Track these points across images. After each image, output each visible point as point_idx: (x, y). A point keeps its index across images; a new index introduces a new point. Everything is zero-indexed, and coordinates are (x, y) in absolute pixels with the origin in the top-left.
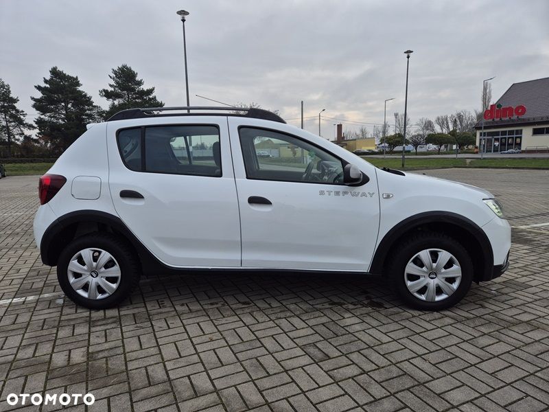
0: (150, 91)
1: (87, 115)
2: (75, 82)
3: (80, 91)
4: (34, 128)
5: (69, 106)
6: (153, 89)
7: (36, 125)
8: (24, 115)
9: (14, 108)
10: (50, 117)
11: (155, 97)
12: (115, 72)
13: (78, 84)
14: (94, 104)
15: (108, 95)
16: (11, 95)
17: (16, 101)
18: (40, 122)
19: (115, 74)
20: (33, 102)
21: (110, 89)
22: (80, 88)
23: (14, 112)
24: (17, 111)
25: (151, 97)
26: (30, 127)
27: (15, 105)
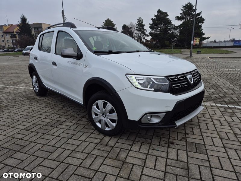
0: (199, 14)
1: (168, 29)
2: (166, 14)
3: (167, 18)
4: (149, 36)
5: (162, 25)
6: (201, 12)
7: (149, 35)
8: (146, 31)
9: (143, 28)
10: (154, 31)
11: (202, 16)
12: (183, 7)
13: (167, 15)
14: (172, 24)
15: (179, 18)
16: (143, 24)
17: (144, 25)
18: (151, 34)
19: (184, 8)
20: (150, 25)
21: (180, 15)
22: (168, 17)
23: (143, 30)
24: (144, 30)
25: (199, 16)
26: (147, 36)
27: (144, 27)
